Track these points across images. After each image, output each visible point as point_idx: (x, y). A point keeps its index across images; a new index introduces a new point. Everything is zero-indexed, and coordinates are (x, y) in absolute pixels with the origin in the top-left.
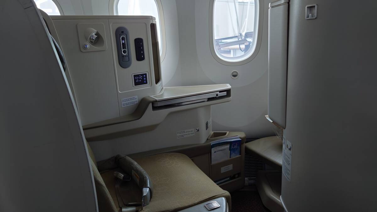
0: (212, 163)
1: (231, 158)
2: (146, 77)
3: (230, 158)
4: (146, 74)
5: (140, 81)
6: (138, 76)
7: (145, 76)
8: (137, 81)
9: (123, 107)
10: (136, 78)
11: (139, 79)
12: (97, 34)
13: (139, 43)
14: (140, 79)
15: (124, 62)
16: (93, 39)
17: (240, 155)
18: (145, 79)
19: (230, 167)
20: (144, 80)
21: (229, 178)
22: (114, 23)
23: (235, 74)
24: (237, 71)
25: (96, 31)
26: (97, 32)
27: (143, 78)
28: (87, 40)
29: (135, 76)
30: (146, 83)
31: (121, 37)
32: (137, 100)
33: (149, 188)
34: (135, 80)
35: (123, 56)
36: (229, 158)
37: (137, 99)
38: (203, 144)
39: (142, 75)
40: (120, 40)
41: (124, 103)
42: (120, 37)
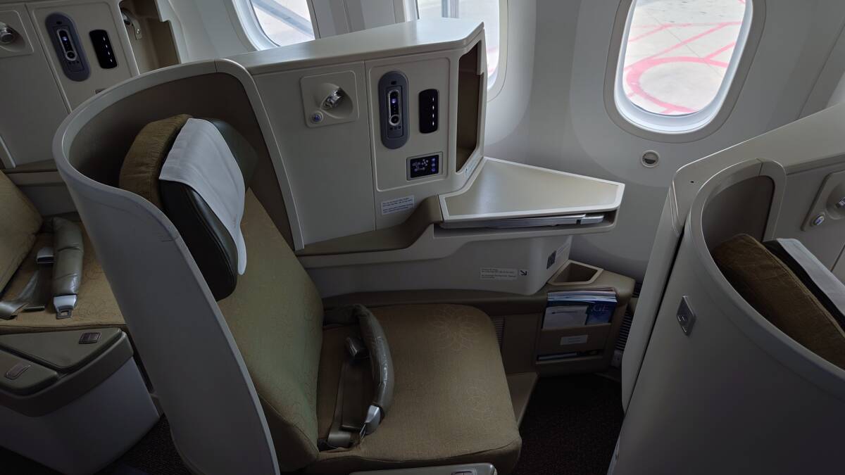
0: (544, 327)
1: (587, 326)
2: (437, 162)
3: (586, 324)
4: (437, 157)
5: (424, 168)
6: (420, 160)
7: (434, 160)
8: (416, 170)
9: (383, 214)
10: (414, 165)
11: (421, 166)
12: (340, 93)
13: (429, 100)
14: (424, 166)
15: (392, 137)
16: (331, 103)
17: (609, 322)
18: (434, 165)
19: (583, 339)
20: (431, 167)
21: (576, 354)
22: (375, 67)
23: (651, 157)
24: (656, 153)
25: (338, 87)
26: (340, 88)
27: (430, 162)
28: (319, 107)
29: (413, 161)
30: (437, 172)
31: (390, 92)
32: (413, 202)
33: (380, 408)
34: (412, 168)
35: (391, 128)
36: (583, 325)
37: (413, 200)
38: (532, 296)
39: (429, 158)
40: (387, 98)
41: (385, 208)
42: (388, 92)
